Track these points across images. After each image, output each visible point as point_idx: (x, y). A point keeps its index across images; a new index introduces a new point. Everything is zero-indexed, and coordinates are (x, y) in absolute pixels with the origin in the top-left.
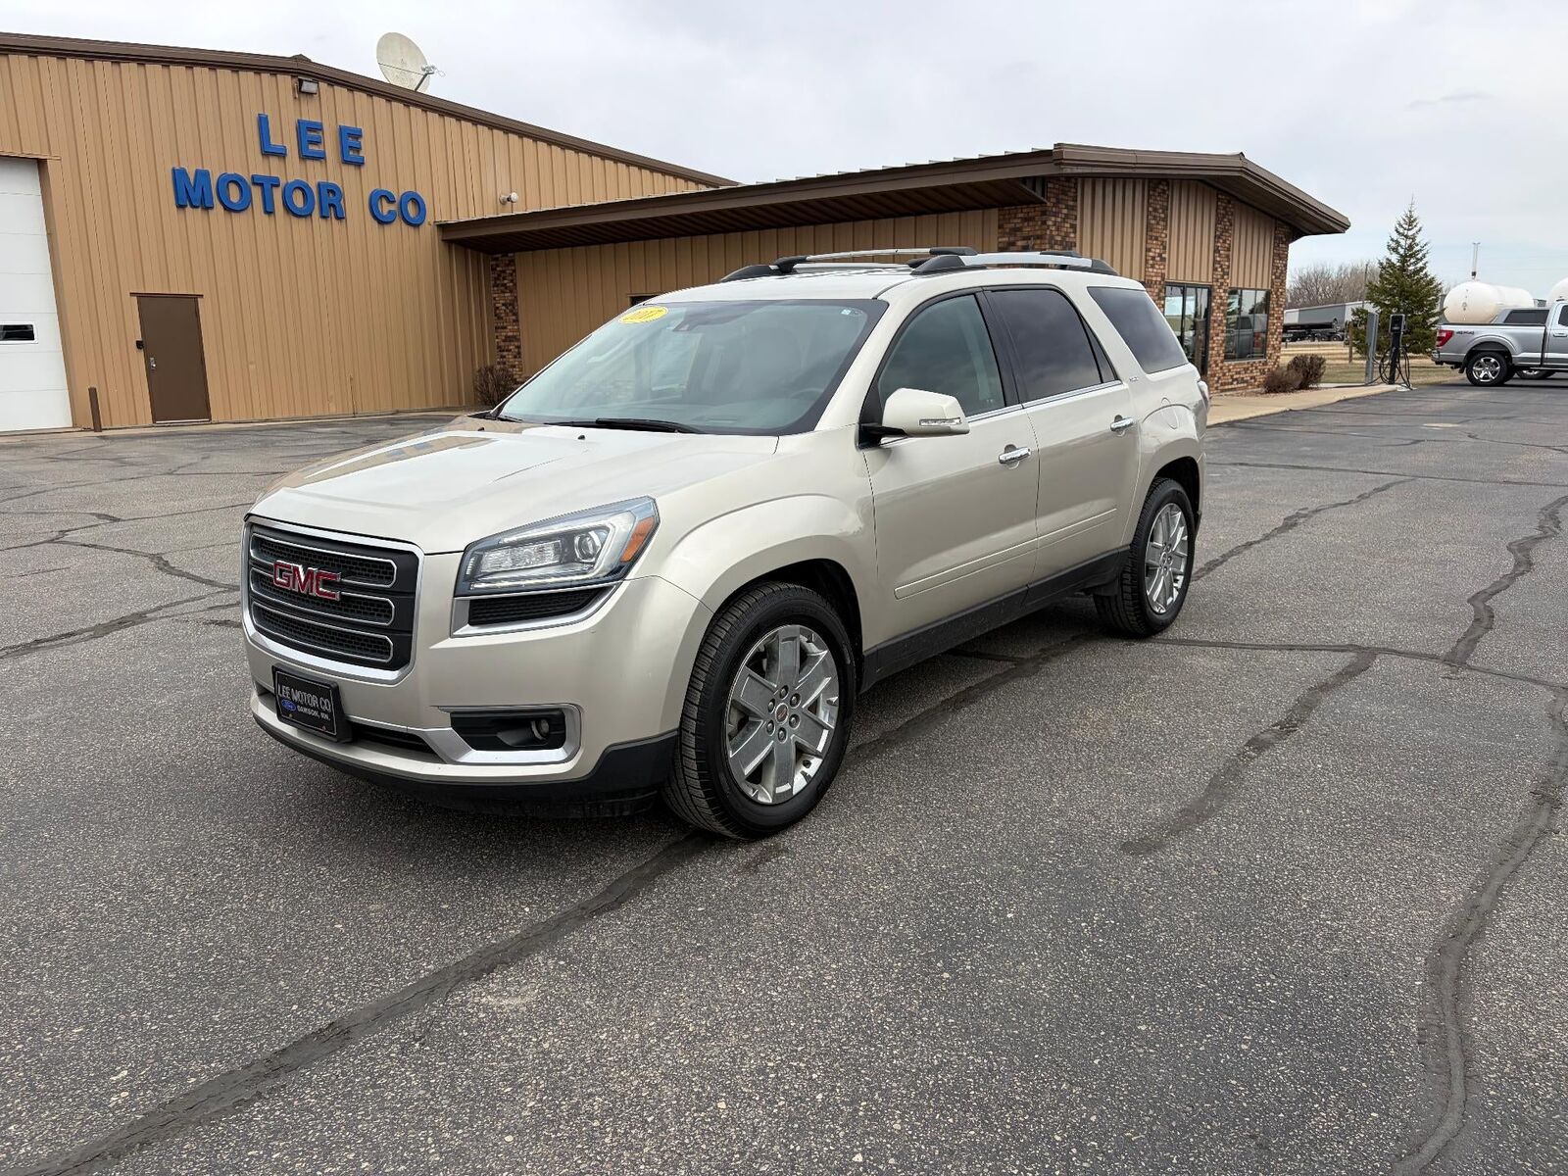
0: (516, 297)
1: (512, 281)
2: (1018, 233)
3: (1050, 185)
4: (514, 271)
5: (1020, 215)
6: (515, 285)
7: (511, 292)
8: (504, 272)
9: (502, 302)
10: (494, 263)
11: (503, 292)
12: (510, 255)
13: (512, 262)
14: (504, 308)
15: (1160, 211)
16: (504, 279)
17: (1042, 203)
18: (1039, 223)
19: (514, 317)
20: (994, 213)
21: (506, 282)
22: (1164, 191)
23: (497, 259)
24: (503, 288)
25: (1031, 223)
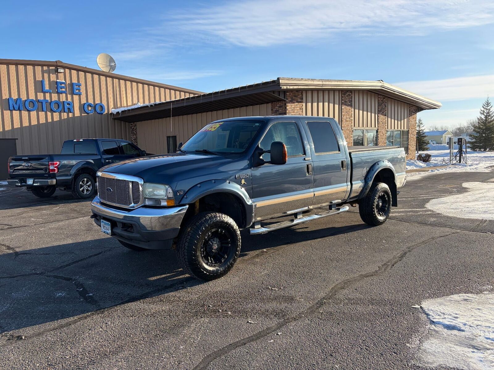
0: (137, 137)
1: (136, 132)
2: (278, 112)
3: (287, 94)
4: (136, 128)
5: (278, 105)
6: (136, 133)
7: (135, 135)
8: (134, 129)
9: (133, 138)
10: (131, 126)
11: (134, 135)
12: (135, 123)
13: (136, 125)
14: (134, 141)
15: (348, 102)
16: (134, 131)
17: (284, 100)
18: (284, 108)
19: (136, 144)
20: (270, 105)
21: (134, 132)
22: (349, 95)
23: (132, 124)
24: (133, 134)
25: (281, 108)
